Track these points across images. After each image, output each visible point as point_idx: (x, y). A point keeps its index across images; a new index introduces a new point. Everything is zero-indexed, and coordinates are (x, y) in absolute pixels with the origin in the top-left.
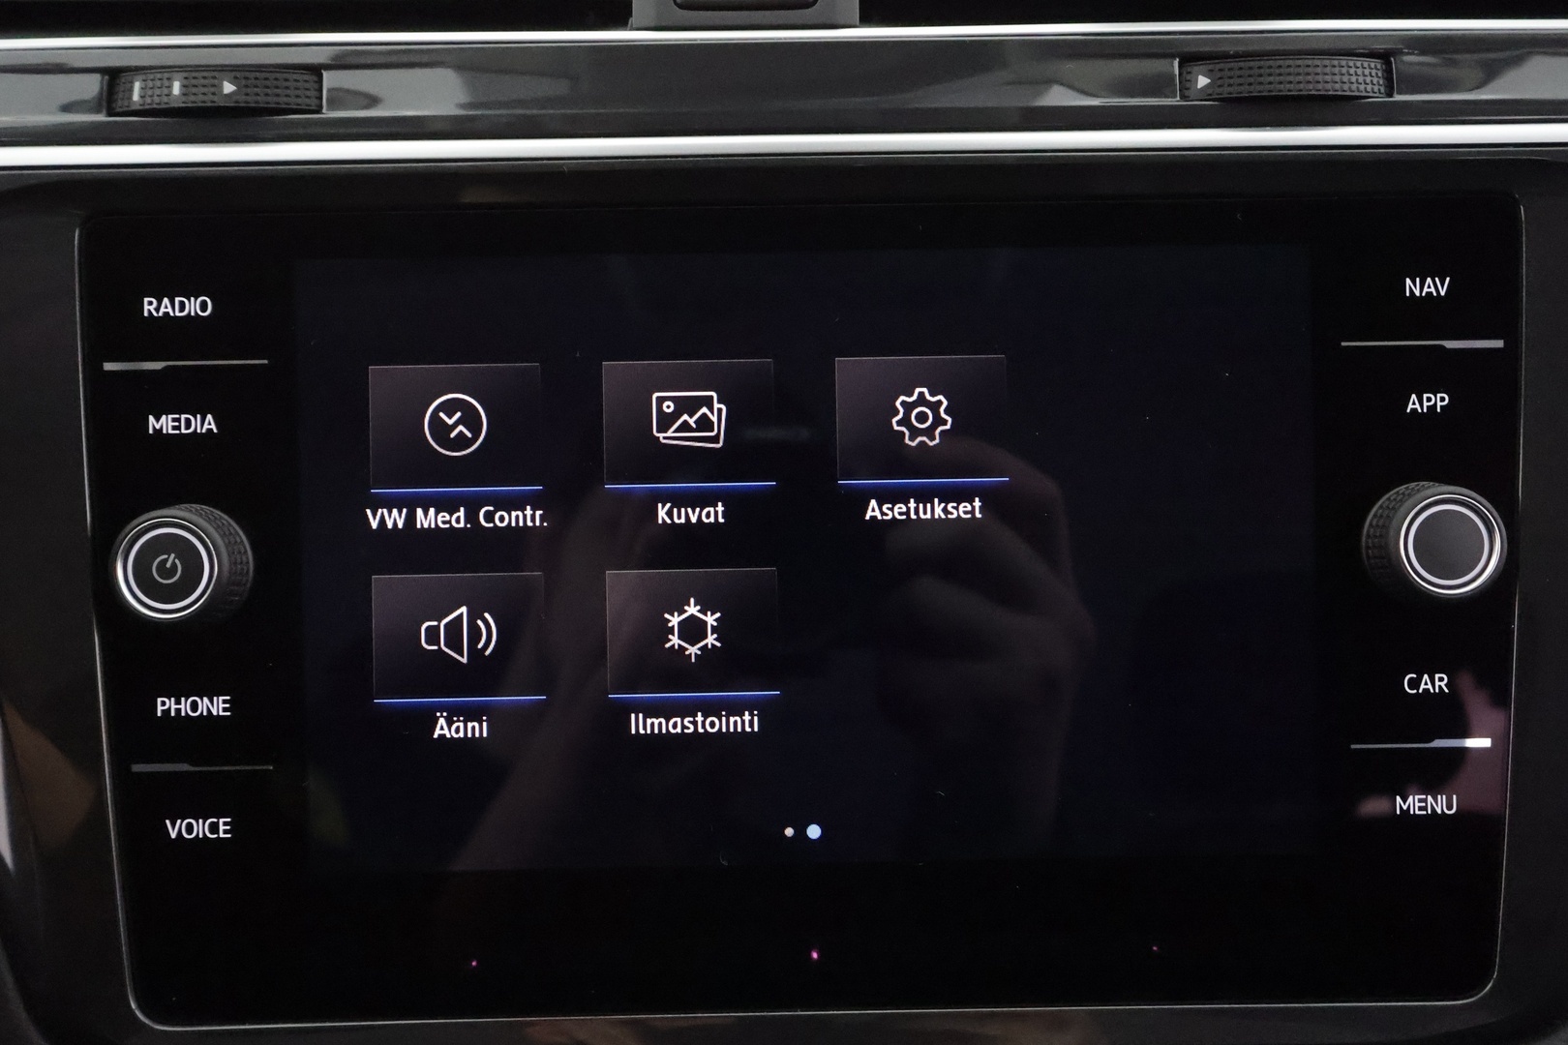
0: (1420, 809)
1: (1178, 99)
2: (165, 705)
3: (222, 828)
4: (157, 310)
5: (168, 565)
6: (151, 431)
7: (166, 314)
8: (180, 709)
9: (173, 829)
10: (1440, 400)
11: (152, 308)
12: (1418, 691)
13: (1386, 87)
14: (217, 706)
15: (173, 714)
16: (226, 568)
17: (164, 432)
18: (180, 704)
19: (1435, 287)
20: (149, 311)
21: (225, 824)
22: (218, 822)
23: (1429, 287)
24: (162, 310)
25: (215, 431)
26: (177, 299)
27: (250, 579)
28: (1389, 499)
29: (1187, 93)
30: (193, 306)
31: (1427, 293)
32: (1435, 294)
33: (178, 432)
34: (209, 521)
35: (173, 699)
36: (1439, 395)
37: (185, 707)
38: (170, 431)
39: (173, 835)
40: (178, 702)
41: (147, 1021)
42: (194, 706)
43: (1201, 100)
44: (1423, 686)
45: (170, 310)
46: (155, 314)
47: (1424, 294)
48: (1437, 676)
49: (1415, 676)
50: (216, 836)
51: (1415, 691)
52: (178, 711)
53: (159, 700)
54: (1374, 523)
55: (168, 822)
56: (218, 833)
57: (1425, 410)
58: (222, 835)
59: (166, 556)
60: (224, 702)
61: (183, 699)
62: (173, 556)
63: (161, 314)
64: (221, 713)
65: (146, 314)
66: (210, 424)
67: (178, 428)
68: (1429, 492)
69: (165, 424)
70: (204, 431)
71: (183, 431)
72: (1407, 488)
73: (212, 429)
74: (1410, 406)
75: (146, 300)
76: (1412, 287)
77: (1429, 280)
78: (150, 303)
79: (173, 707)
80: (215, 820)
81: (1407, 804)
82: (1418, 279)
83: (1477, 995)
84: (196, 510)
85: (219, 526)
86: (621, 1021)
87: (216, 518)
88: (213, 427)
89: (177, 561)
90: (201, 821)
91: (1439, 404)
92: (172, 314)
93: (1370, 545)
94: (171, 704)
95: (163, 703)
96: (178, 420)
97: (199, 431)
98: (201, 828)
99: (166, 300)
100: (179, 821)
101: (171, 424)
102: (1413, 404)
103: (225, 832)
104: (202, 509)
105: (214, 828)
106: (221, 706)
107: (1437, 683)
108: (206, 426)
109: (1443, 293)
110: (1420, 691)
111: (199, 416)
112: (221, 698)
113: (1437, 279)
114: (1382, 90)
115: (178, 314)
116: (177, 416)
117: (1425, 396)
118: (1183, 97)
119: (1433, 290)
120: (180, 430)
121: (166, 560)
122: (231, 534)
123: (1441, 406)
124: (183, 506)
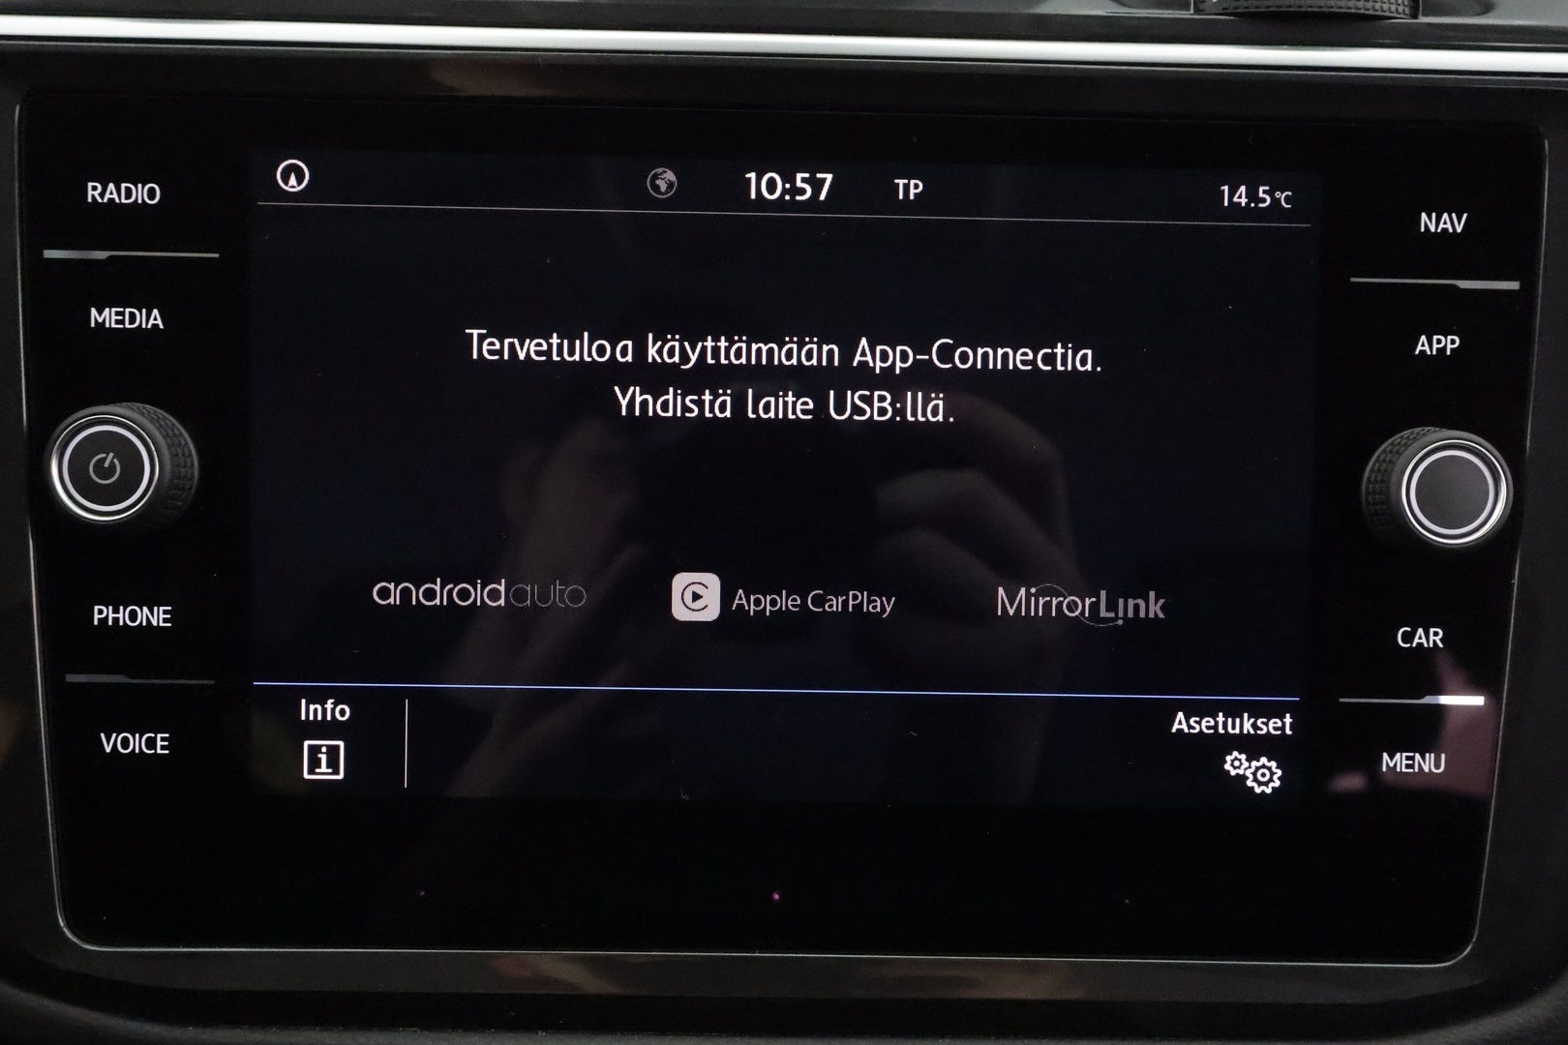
0: (1407, 766)
1: (1192, 12)
2: (101, 613)
3: (159, 743)
4: (102, 195)
5: (107, 465)
6: (93, 325)
7: (111, 200)
8: (118, 618)
9: (108, 743)
10: (1450, 343)
11: (96, 193)
12: (1412, 644)
13: (1411, 8)
14: (158, 617)
15: (110, 623)
16: (168, 468)
17: (107, 326)
18: (118, 613)
19: (1452, 223)
20: (93, 196)
21: (163, 739)
22: (156, 737)
23: (1445, 223)
24: (107, 196)
25: (161, 327)
26: (123, 185)
27: (195, 486)
28: (1392, 443)
29: (1202, 6)
30: (140, 193)
31: (1443, 229)
32: (1451, 231)
33: (122, 326)
34: (151, 420)
35: (110, 608)
36: (1449, 337)
37: (123, 616)
38: (114, 326)
39: (108, 750)
40: (116, 611)
41: (75, 940)
42: (133, 616)
43: (1216, 14)
44: (1416, 640)
45: (115, 196)
46: (100, 200)
47: (1439, 230)
48: (1432, 630)
49: (1409, 629)
50: (153, 751)
51: (1409, 645)
52: (116, 620)
53: (96, 608)
54: (1376, 468)
55: (102, 735)
56: (155, 749)
57: (1434, 353)
58: (159, 751)
59: (104, 455)
60: (165, 612)
61: (121, 608)
62: (111, 455)
63: (105, 200)
64: (161, 624)
65: (90, 200)
66: (156, 319)
67: (122, 322)
68: (1434, 436)
69: (109, 317)
70: (149, 326)
71: (127, 326)
72: (1412, 433)
73: (158, 325)
74: (1419, 348)
75: (90, 184)
76: (1427, 222)
77: (1445, 215)
78: (94, 188)
79: (111, 616)
80: (153, 735)
81: (1394, 761)
82: (1434, 215)
83: (1455, 958)
84: (138, 408)
85: (161, 425)
86: (573, 956)
87: (159, 418)
88: (159, 322)
89: (116, 461)
90: (137, 735)
91: (1449, 346)
92: (117, 201)
93: (1371, 490)
94: (109, 613)
95: (100, 612)
96: (122, 314)
97: (144, 326)
98: (137, 743)
99: (111, 186)
100: (114, 735)
101: (114, 318)
102: (1422, 345)
103: (163, 748)
104: (144, 408)
105: (151, 743)
106: (162, 616)
107: (1432, 638)
108: (151, 322)
109: (1459, 230)
110: (1414, 645)
111: (144, 311)
112: (161, 608)
113: (1454, 215)
114: (1407, 11)
115: (124, 201)
116: (122, 310)
117: (1435, 337)
118: (1197, 11)
119: (1449, 226)
120: (124, 324)
121: (105, 459)
122: (174, 435)
123: (1451, 349)
124: (124, 404)
